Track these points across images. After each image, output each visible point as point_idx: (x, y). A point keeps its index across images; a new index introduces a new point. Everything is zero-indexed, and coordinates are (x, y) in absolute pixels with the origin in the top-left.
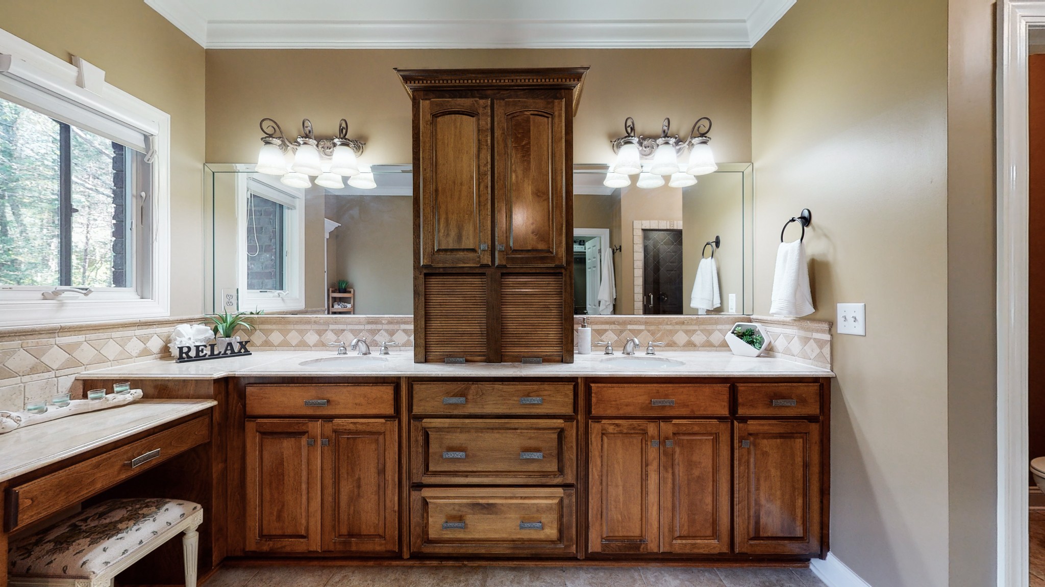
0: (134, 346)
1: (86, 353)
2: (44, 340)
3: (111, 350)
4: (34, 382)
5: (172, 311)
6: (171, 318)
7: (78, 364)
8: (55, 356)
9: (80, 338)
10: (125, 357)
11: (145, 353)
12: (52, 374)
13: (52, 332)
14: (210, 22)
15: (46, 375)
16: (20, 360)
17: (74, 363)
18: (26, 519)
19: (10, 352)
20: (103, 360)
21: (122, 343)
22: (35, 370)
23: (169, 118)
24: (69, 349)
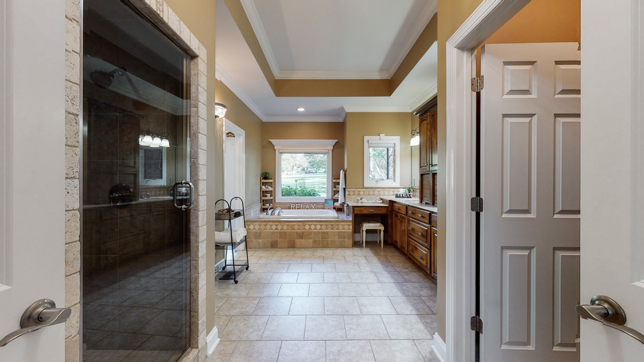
0: (391, 193)
1: (381, 193)
2: (375, 190)
3: (386, 193)
4: (373, 197)
5: (400, 186)
6: (400, 187)
7: (380, 195)
8: (376, 193)
9: (380, 190)
10: (389, 195)
11: (393, 195)
12: (376, 196)
13: (376, 188)
14: (409, 106)
15: (375, 196)
16: (371, 193)
17: (379, 195)
18: (355, 212)
19: (370, 191)
20: (384, 195)
21: (389, 192)
22: (373, 195)
23: (399, 137)
24: (378, 192)
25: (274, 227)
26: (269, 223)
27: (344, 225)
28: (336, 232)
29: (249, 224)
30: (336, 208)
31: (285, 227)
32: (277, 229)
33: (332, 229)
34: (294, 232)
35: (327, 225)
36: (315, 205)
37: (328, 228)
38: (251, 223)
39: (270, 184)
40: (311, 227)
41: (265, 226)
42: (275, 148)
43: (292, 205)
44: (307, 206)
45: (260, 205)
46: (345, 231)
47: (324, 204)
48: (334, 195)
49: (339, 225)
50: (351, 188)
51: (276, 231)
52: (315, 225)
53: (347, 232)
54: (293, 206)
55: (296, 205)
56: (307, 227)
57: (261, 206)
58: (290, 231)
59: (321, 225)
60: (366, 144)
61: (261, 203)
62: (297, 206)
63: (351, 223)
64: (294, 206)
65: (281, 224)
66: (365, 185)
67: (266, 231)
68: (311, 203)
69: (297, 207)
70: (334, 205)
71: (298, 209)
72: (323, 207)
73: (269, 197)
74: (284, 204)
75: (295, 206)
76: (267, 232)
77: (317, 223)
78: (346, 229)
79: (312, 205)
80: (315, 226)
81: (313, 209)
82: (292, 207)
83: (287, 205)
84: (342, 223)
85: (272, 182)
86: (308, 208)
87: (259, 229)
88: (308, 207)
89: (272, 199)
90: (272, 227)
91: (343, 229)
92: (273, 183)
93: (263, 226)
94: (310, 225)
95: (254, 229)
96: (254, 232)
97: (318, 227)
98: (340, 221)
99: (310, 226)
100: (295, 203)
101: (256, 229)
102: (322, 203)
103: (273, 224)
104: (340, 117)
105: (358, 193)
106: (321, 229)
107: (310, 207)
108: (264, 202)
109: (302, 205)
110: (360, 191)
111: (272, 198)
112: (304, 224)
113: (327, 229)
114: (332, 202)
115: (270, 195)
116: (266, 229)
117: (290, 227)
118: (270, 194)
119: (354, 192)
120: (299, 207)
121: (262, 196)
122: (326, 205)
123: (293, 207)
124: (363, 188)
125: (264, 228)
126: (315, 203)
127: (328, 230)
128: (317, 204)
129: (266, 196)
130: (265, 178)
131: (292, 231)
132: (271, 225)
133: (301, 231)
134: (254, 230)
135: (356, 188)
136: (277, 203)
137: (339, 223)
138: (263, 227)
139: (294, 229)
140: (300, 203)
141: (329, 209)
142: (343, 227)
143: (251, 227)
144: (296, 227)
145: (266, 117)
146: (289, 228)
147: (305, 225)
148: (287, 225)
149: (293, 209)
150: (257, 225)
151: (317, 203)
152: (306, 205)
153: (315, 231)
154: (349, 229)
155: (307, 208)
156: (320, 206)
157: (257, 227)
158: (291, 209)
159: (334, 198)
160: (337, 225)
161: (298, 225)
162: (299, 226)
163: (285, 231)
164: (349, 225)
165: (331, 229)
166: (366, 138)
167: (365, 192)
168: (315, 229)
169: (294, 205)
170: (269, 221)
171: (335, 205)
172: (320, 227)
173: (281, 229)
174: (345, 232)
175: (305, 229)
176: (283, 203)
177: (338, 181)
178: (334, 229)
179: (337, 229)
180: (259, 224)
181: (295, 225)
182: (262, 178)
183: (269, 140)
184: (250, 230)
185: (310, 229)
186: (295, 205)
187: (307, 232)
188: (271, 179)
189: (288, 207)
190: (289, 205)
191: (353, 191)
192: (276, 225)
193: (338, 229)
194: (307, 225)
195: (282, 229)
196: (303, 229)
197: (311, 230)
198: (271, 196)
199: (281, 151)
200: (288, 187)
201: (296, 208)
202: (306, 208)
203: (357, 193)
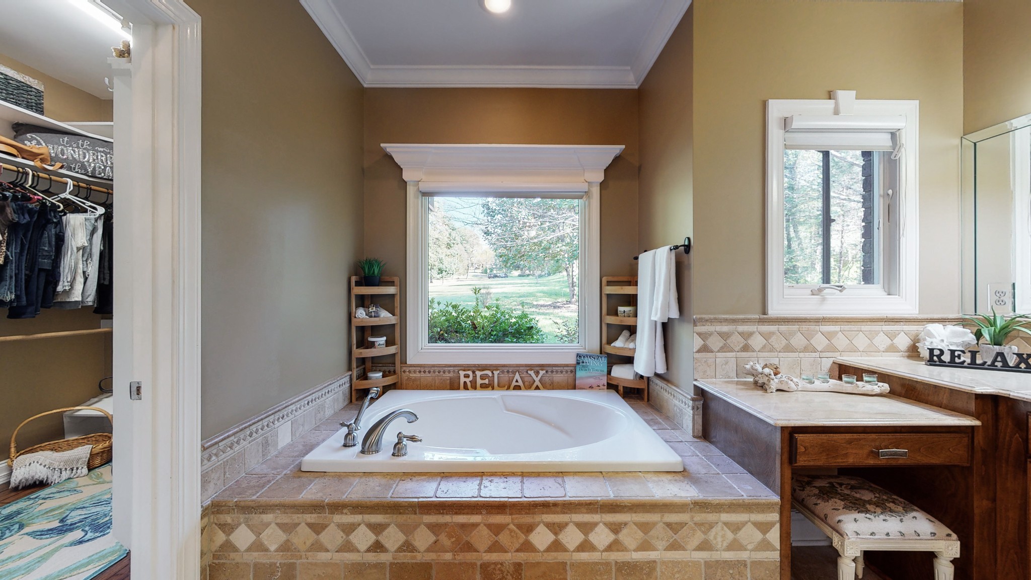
0: (882, 341)
1: (841, 341)
2: (813, 327)
3: (861, 341)
4: (807, 359)
6: (920, 316)
7: (835, 350)
8: (819, 341)
9: (836, 328)
10: (872, 350)
11: (892, 349)
12: (817, 354)
13: (817, 321)
15: (814, 354)
16: (798, 340)
17: (832, 348)
18: (802, 461)
19: (792, 334)
20: (854, 350)
21: (871, 336)
22: (807, 349)
23: (917, 102)
24: (829, 336)
25: (363, 538)
26: (338, 518)
27: (736, 528)
28: (696, 564)
29: (228, 519)
30: (621, 389)
31: (423, 539)
32: (377, 547)
33: (674, 546)
34: (472, 565)
35: (645, 527)
36: (542, 373)
37: (653, 542)
38: (242, 517)
39: (386, 302)
40: (560, 537)
41: (318, 533)
42: (405, 176)
43: (462, 373)
44: (517, 376)
45: (347, 379)
46: (744, 555)
47: (573, 369)
48: (609, 342)
49: (711, 526)
50: (715, 319)
51: (372, 558)
52: (586, 528)
53: (756, 564)
54: (467, 376)
55: (478, 373)
56: (541, 538)
57: (351, 380)
58: (448, 556)
59: (615, 529)
60: (775, 134)
61: (350, 369)
62: (482, 378)
63: (775, 517)
64: (471, 378)
65: (401, 519)
66: (774, 310)
67: (323, 557)
68: (530, 367)
69: (479, 381)
70: (609, 372)
71: (484, 387)
72: (571, 381)
73: (380, 346)
74: (437, 369)
75: (475, 377)
76: (325, 565)
77: (596, 518)
78: (750, 547)
79: (532, 373)
80: (586, 534)
81: (537, 388)
82: (463, 380)
83: (447, 375)
84: (725, 517)
85: (393, 296)
86: (520, 383)
87: (285, 547)
88: (519, 380)
89: (394, 355)
90: (351, 537)
91: (734, 546)
92: (397, 298)
93: (304, 530)
94: (556, 528)
95: (258, 546)
96: (257, 566)
97: (601, 537)
98: (719, 507)
99: (556, 534)
100: (475, 366)
101: (267, 550)
102: (567, 366)
103: (358, 518)
104: (629, 68)
105: (742, 342)
106: (614, 546)
107: (526, 379)
108: (365, 367)
109: (496, 373)
110: (751, 334)
111: (392, 350)
112: (526, 519)
113: (645, 546)
114: (602, 364)
115: (386, 341)
116: (318, 547)
117: (450, 536)
118: (385, 338)
119: (725, 336)
120: (486, 381)
121: (355, 347)
122: (580, 374)
123: (468, 380)
124: (761, 321)
125: (309, 543)
126: (542, 366)
127: (652, 555)
128: (550, 369)
129: (372, 345)
130: (367, 280)
131: (461, 557)
132: (349, 529)
133: (508, 558)
134: (256, 554)
135: (734, 321)
136: (411, 366)
137: (711, 517)
138: (303, 536)
139: (469, 547)
140: (491, 365)
141: (591, 387)
142: (730, 536)
143: (243, 537)
144: (482, 538)
145: (372, 67)
146: (445, 541)
147: (529, 529)
148: (434, 528)
149: (466, 388)
150: (273, 525)
151: (549, 366)
152: (514, 373)
153: (584, 556)
154: (765, 545)
155: (514, 383)
156: (558, 378)
157: (273, 538)
158: (458, 389)
159: (608, 349)
160: (699, 525)
161: (489, 526)
162: (497, 529)
163: (419, 558)
164: (764, 528)
165: (667, 549)
166: (777, 108)
167: (773, 340)
168: (585, 546)
169: (470, 373)
170: (337, 507)
171: (613, 374)
172: (612, 537)
173: (399, 550)
174: (744, 564)
175: (527, 547)
176: (434, 366)
177: (628, 290)
178: (684, 549)
179: (700, 548)
180: (285, 519)
181: (475, 525)
182: (354, 279)
183: (382, 145)
184: (232, 555)
185: (557, 546)
186: (474, 372)
187: (538, 563)
188: (392, 283)
189: (451, 379)
190: (451, 375)
191: (720, 334)
192: (377, 529)
193: (704, 546)
194: (541, 529)
195: (408, 547)
196: (517, 546)
197: (561, 557)
198: (389, 343)
199: (424, 187)
200: (454, 307)
201: (478, 385)
202: (512, 386)
203: (736, 341)
